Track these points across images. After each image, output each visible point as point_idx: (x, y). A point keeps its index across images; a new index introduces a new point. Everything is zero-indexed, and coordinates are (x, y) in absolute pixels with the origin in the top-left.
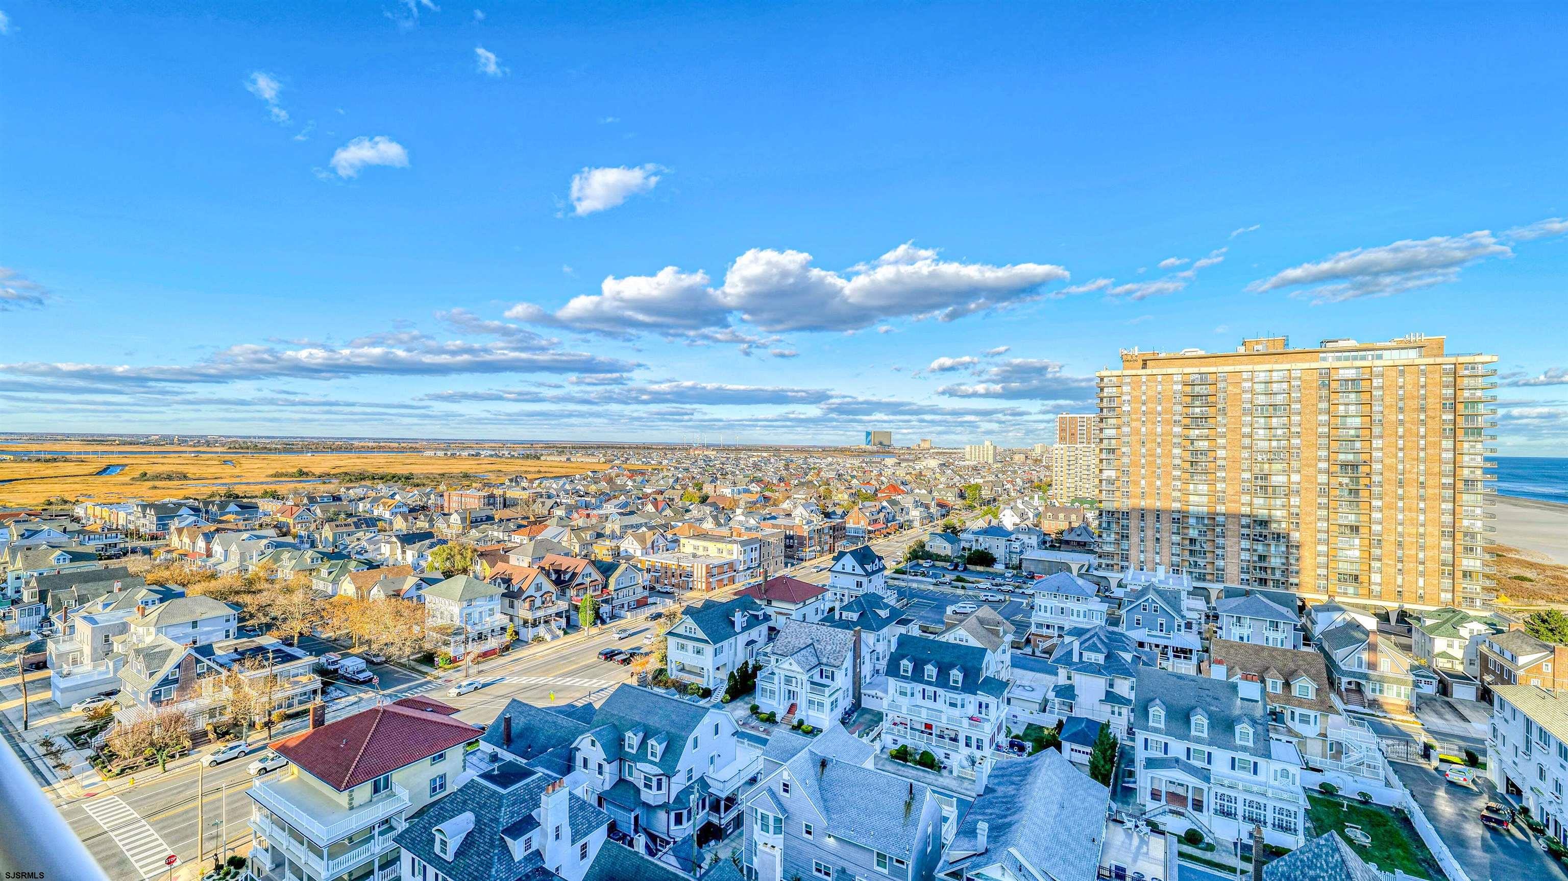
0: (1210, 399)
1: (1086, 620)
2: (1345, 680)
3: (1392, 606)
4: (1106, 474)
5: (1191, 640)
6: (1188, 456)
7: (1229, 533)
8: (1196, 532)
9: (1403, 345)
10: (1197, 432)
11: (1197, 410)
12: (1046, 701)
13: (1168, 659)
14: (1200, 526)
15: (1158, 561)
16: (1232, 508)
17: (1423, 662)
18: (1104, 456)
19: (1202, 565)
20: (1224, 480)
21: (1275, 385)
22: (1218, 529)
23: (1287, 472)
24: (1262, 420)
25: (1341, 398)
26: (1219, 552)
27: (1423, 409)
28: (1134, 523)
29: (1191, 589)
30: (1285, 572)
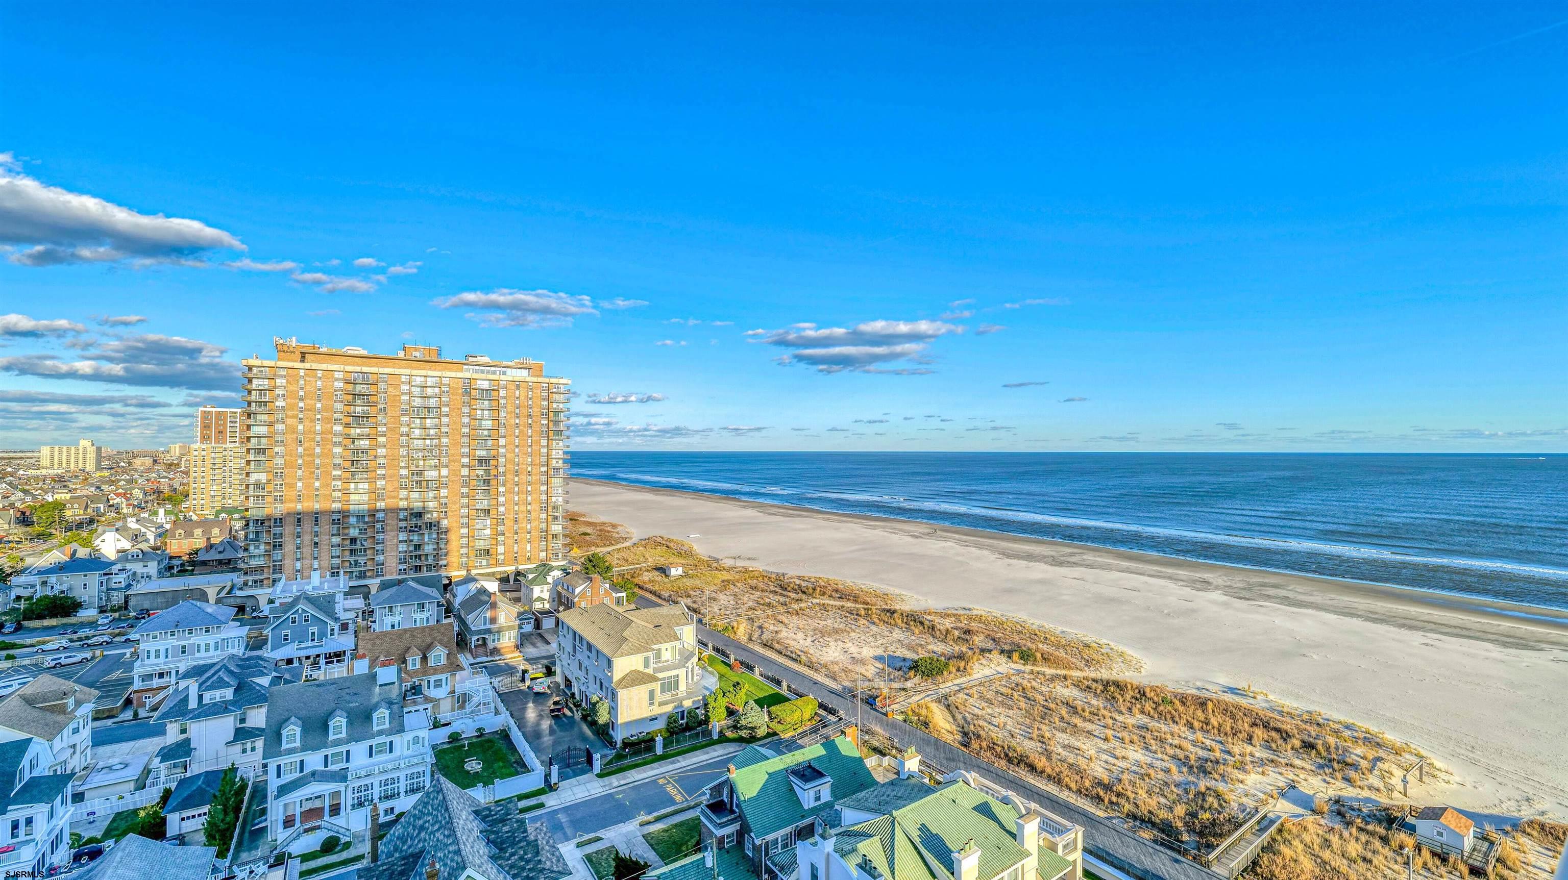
0: (372, 399)
1: (219, 652)
2: (474, 638)
3: (511, 569)
4: (253, 478)
5: (345, 642)
6: (349, 455)
7: (388, 528)
8: (357, 531)
9: (519, 366)
10: (358, 431)
11: (359, 409)
12: (147, 771)
13: (320, 668)
14: (361, 525)
15: (316, 567)
16: (391, 503)
17: (527, 608)
18: (251, 457)
19: (362, 563)
20: (384, 477)
21: (429, 390)
22: (378, 526)
23: (437, 467)
24: (418, 421)
25: (478, 405)
26: (379, 547)
27: (530, 416)
28: (288, 530)
29: (347, 589)
30: (437, 557)
